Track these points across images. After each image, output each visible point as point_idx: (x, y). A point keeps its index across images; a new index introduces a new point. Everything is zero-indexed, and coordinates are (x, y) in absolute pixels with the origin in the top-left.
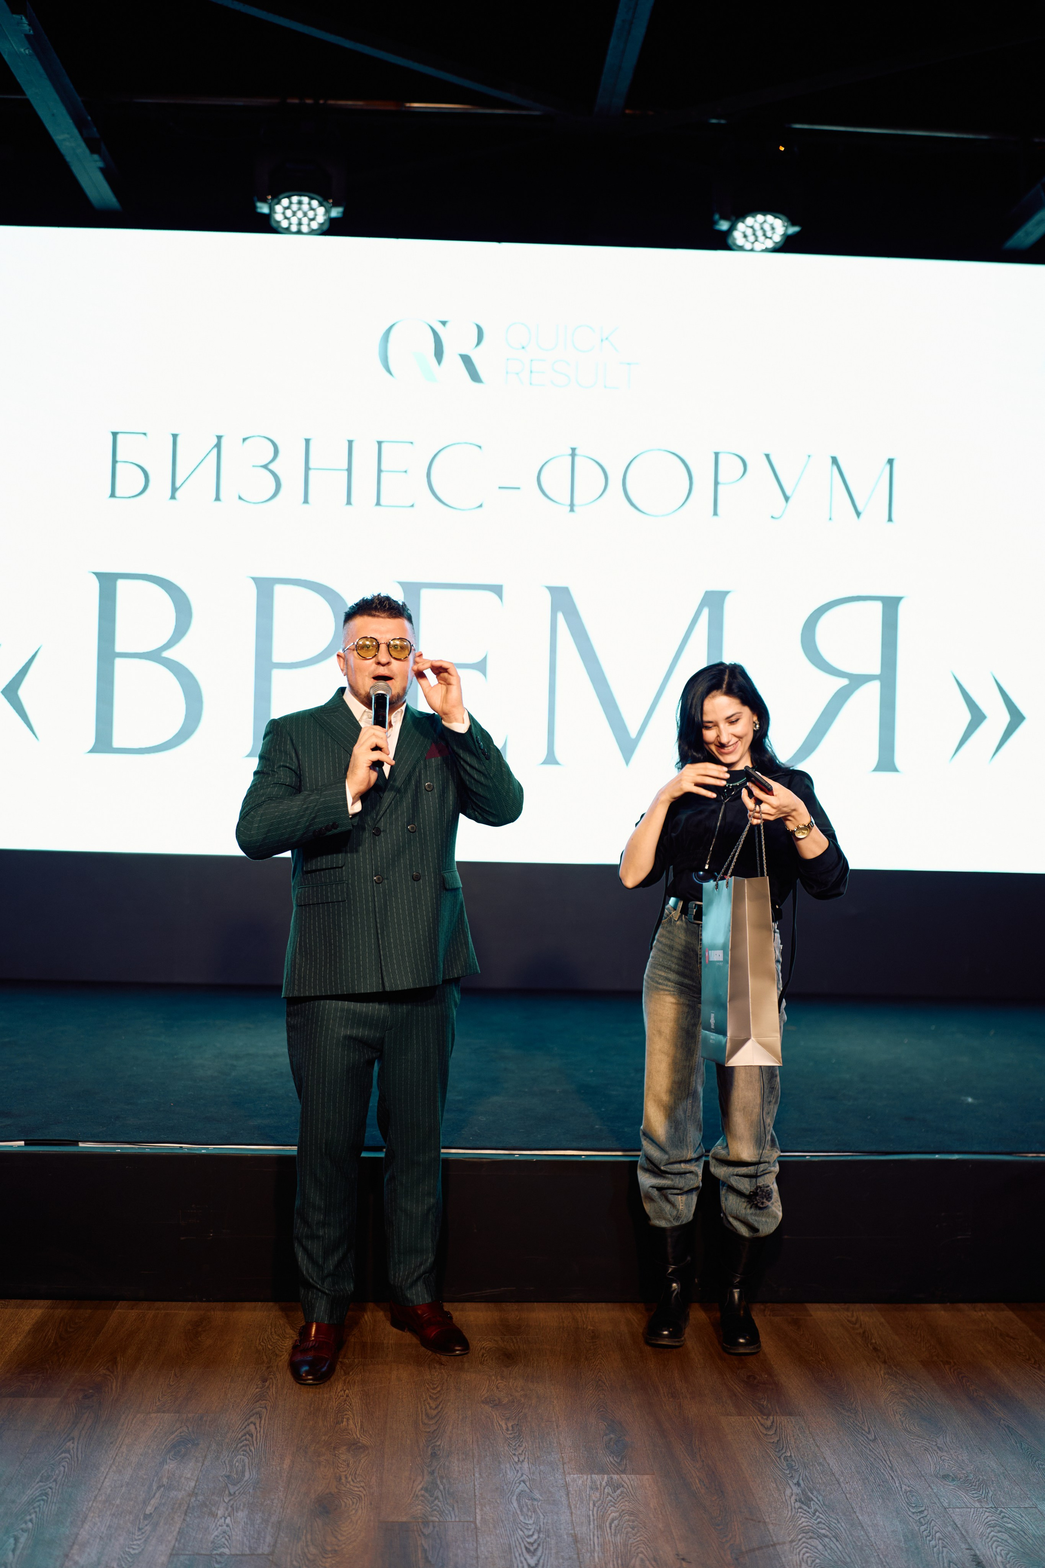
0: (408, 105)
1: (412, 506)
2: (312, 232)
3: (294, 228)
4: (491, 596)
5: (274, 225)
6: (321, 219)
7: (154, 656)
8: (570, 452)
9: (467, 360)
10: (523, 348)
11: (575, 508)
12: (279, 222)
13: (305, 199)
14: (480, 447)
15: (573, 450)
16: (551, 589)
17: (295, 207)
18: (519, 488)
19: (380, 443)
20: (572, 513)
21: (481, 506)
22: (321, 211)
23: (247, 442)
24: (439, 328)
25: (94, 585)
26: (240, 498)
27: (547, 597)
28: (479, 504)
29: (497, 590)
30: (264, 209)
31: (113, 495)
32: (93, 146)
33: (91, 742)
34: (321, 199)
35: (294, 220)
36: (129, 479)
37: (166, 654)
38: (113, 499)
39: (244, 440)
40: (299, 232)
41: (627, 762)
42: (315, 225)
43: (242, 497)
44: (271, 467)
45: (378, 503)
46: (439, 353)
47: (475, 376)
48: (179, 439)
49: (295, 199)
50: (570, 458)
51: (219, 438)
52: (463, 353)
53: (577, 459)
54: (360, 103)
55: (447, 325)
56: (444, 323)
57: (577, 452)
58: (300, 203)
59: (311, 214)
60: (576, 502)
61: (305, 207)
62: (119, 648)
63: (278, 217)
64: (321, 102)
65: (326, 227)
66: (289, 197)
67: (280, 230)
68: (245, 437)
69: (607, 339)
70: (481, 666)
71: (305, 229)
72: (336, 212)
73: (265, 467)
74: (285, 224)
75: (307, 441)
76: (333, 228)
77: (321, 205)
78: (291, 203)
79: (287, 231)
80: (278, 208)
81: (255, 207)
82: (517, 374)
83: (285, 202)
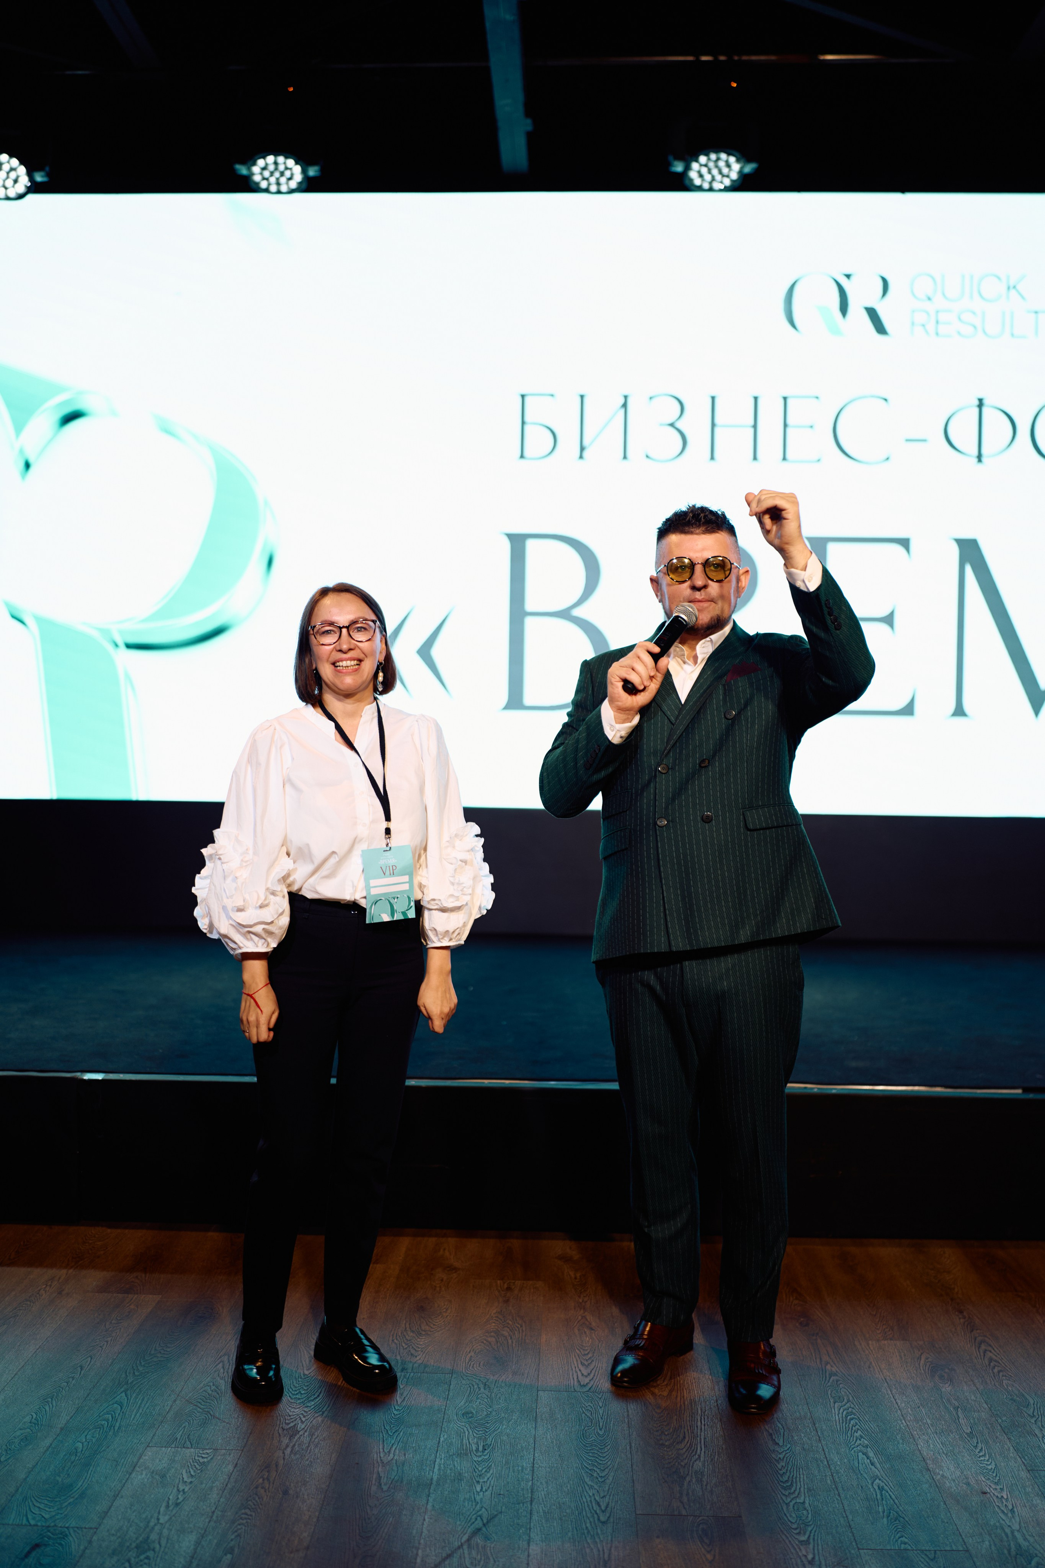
0: (822, 57)
1: (819, 460)
2: (727, 189)
3: (706, 186)
4: (899, 549)
5: (687, 182)
6: (734, 176)
7: (565, 614)
8: (977, 403)
9: (872, 314)
10: (929, 299)
11: (983, 459)
12: (691, 180)
13: (723, 156)
14: (886, 400)
15: (980, 400)
16: (959, 542)
17: (711, 164)
18: (925, 441)
19: (785, 399)
20: (980, 465)
21: (888, 459)
22: (736, 167)
23: (654, 400)
24: (844, 282)
25: (507, 544)
26: (647, 456)
27: (954, 551)
28: (887, 457)
29: (905, 543)
30: (679, 167)
31: (522, 456)
32: (530, 110)
33: (504, 698)
34: (739, 156)
35: (708, 177)
36: (539, 442)
37: (576, 612)
38: (522, 460)
39: (651, 398)
40: (711, 189)
41: (1037, 712)
42: (727, 182)
43: (649, 455)
44: (678, 425)
45: (784, 459)
46: (844, 308)
47: (880, 329)
48: (586, 400)
49: (713, 156)
50: (977, 410)
51: (626, 397)
52: (869, 305)
53: (984, 409)
54: (773, 58)
55: (852, 278)
56: (848, 276)
57: (985, 402)
58: (718, 159)
59: (725, 171)
60: (984, 451)
61: (721, 164)
62: (529, 606)
63: (693, 175)
64: (736, 58)
65: (737, 184)
66: (707, 155)
67: (693, 188)
68: (652, 395)
69: (1014, 287)
70: (889, 620)
71: (717, 186)
72: (749, 168)
73: (672, 425)
74: (697, 182)
75: (713, 398)
76: (744, 184)
77: (738, 161)
78: (709, 159)
79: (700, 189)
80: (695, 166)
81: (669, 164)
82: (923, 325)
83: (703, 159)
